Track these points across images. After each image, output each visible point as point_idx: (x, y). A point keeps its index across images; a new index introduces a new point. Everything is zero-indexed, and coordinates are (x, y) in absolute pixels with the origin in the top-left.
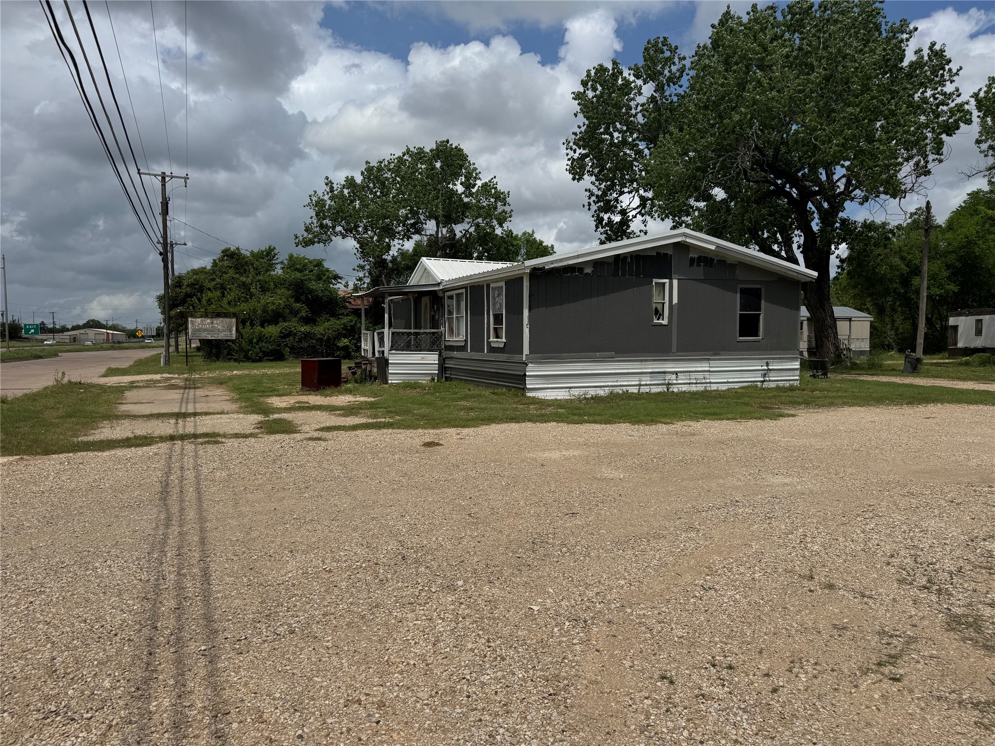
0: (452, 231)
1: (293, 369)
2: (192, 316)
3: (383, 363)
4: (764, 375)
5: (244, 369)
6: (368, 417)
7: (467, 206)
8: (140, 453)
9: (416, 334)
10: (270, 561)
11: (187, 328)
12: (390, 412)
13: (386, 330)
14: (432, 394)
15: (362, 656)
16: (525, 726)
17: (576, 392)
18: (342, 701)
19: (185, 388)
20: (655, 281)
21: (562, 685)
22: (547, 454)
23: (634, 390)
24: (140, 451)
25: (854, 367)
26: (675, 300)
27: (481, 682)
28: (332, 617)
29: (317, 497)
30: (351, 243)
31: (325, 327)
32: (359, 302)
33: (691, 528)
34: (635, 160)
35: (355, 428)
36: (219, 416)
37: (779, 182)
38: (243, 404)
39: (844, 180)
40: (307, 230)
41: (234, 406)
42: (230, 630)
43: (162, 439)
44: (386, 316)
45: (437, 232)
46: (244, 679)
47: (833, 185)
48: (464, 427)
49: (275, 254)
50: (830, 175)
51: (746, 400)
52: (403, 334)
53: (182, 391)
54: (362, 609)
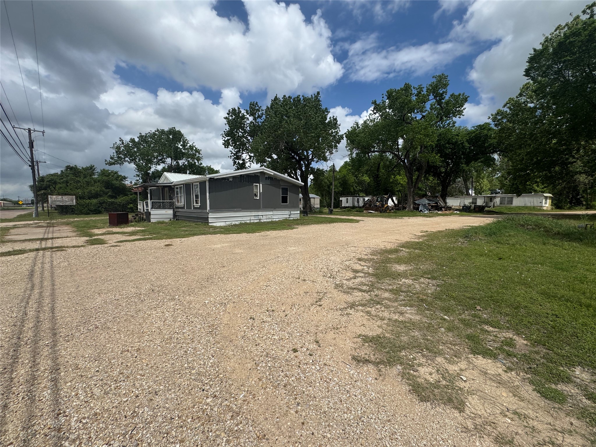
0: (177, 163)
1: (106, 217)
2: (51, 195)
3: (148, 214)
4: (289, 216)
5: (81, 218)
6: (141, 236)
7: (184, 154)
8: (17, 258)
9: (163, 202)
10: (87, 299)
11: (48, 201)
12: (151, 233)
13: (149, 201)
14: (170, 226)
15: (131, 332)
16: (199, 345)
17: (228, 223)
18: (119, 352)
19: (47, 227)
20: (254, 184)
21: (215, 328)
22: (216, 246)
23: (248, 222)
24: (16, 257)
25: (315, 213)
26: (261, 191)
27: (183, 332)
28: (117, 318)
29: (114, 270)
30: (133, 166)
31: (121, 200)
32: (137, 189)
33: (264, 267)
34: (247, 142)
35: (134, 240)
36: (65, 239)
37: (293, 154)
38: (79, 233)
39: (311, 155)
40: (112, 158)
41: (74, 234)
42: (63, 332)
43: (31, 251)
44: (149, 195)
45: (172, 163)
46: (69, 353)
47: (308, 156)
48: (183, 238)
49: (95, 168)
50: (308, 153)
51: (284, 224)
52: (157, 202)
53: (45, 228)
54: (133, 313)
